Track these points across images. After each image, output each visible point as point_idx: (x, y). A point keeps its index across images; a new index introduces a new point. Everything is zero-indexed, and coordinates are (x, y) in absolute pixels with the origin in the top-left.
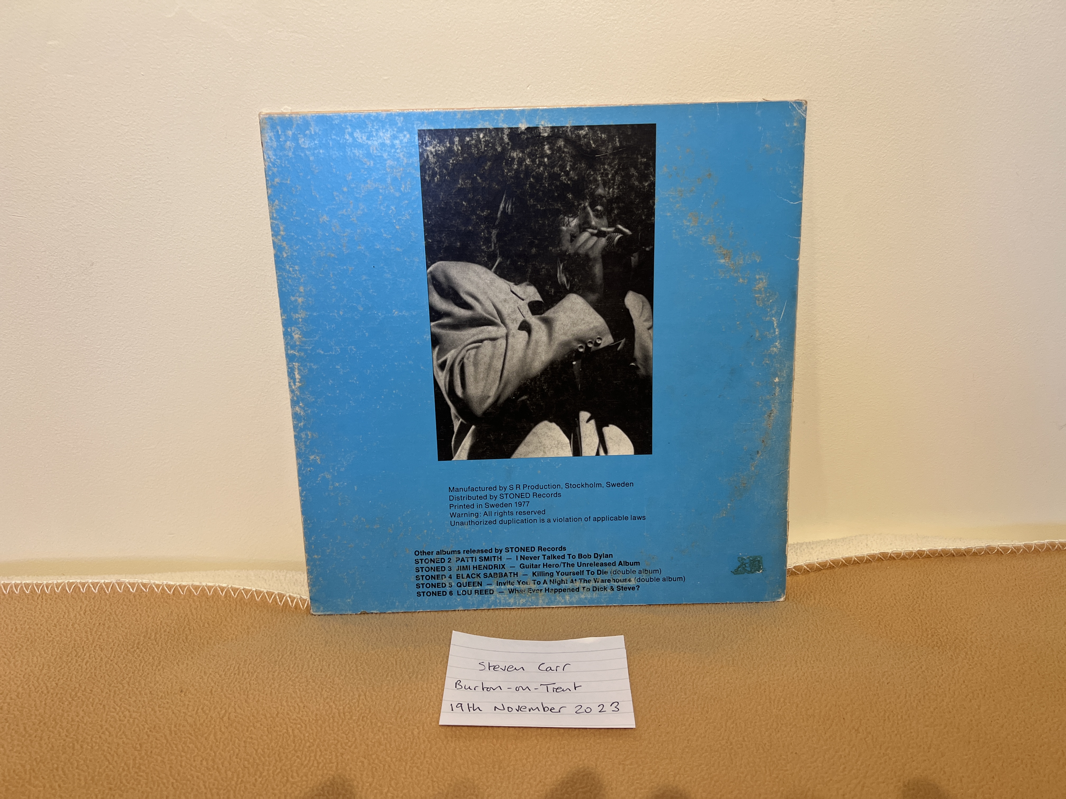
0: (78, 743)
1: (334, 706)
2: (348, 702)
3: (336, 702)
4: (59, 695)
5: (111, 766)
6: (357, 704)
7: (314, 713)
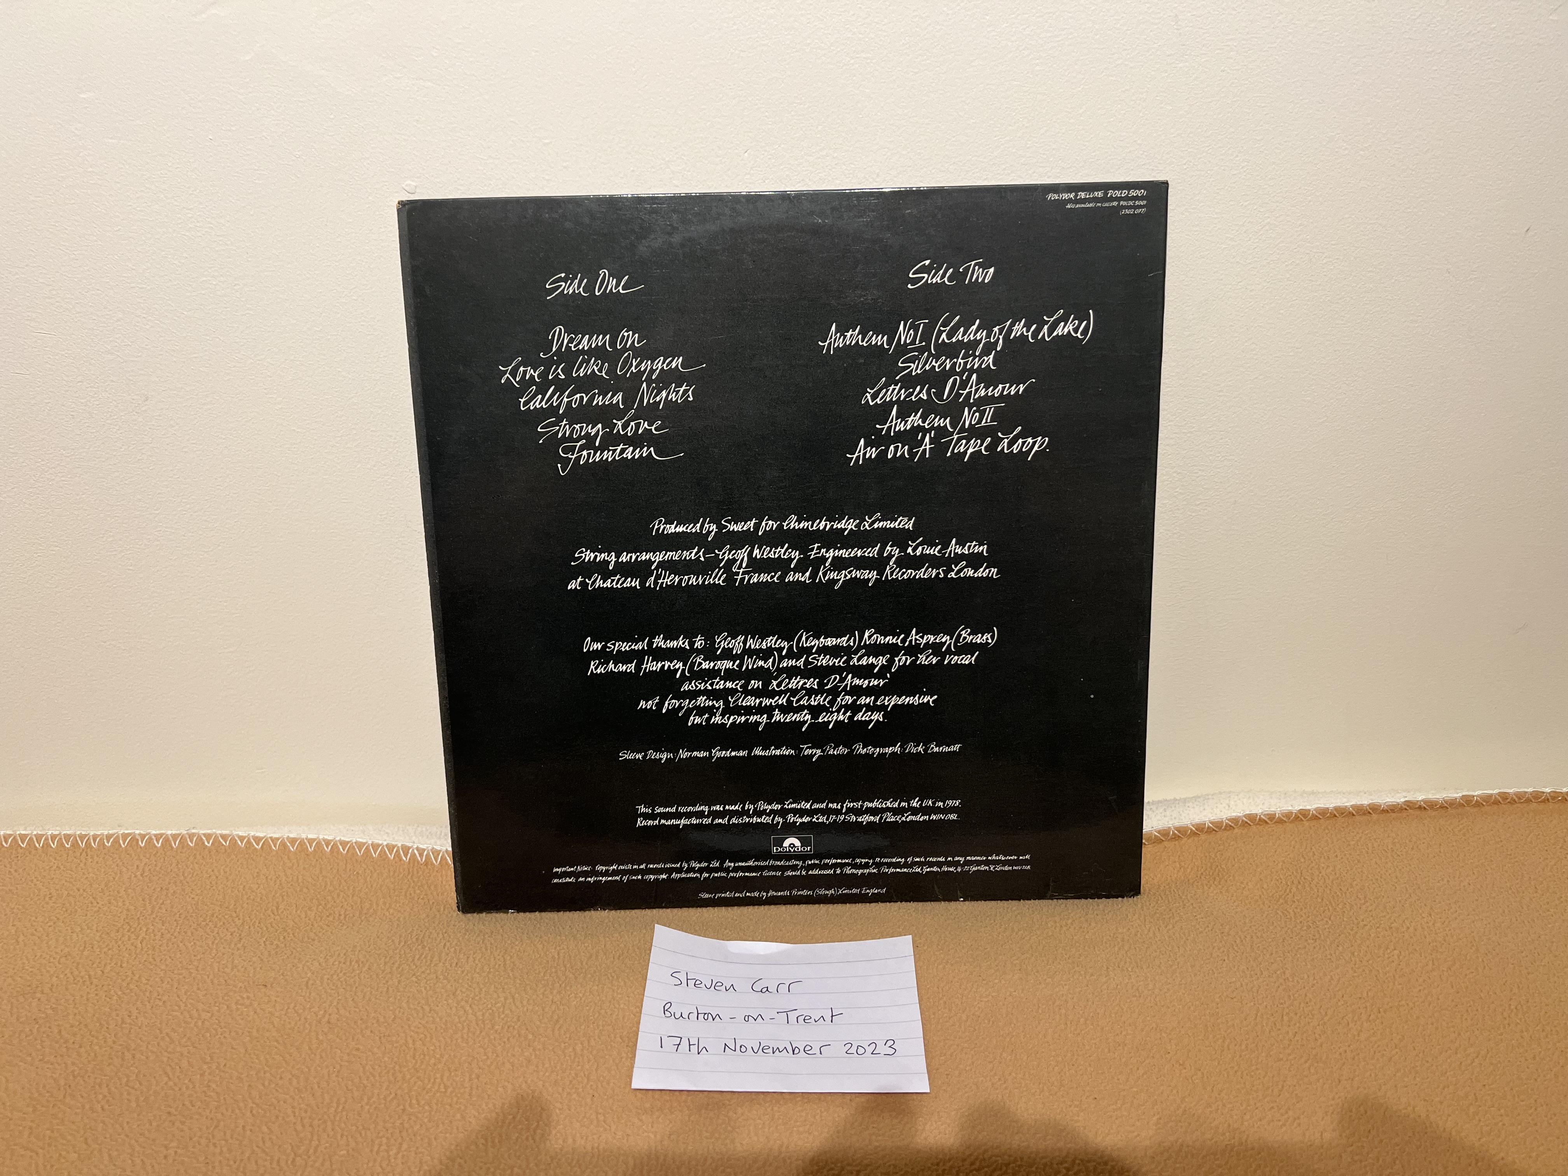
0: (128, 1050)
1: (470, 1011)
2: (489, 1006)
3: (474, 1006)
4: (105, 988)
5: (171, 1083)
6: (501, 1010)
7: (444, 1020)
